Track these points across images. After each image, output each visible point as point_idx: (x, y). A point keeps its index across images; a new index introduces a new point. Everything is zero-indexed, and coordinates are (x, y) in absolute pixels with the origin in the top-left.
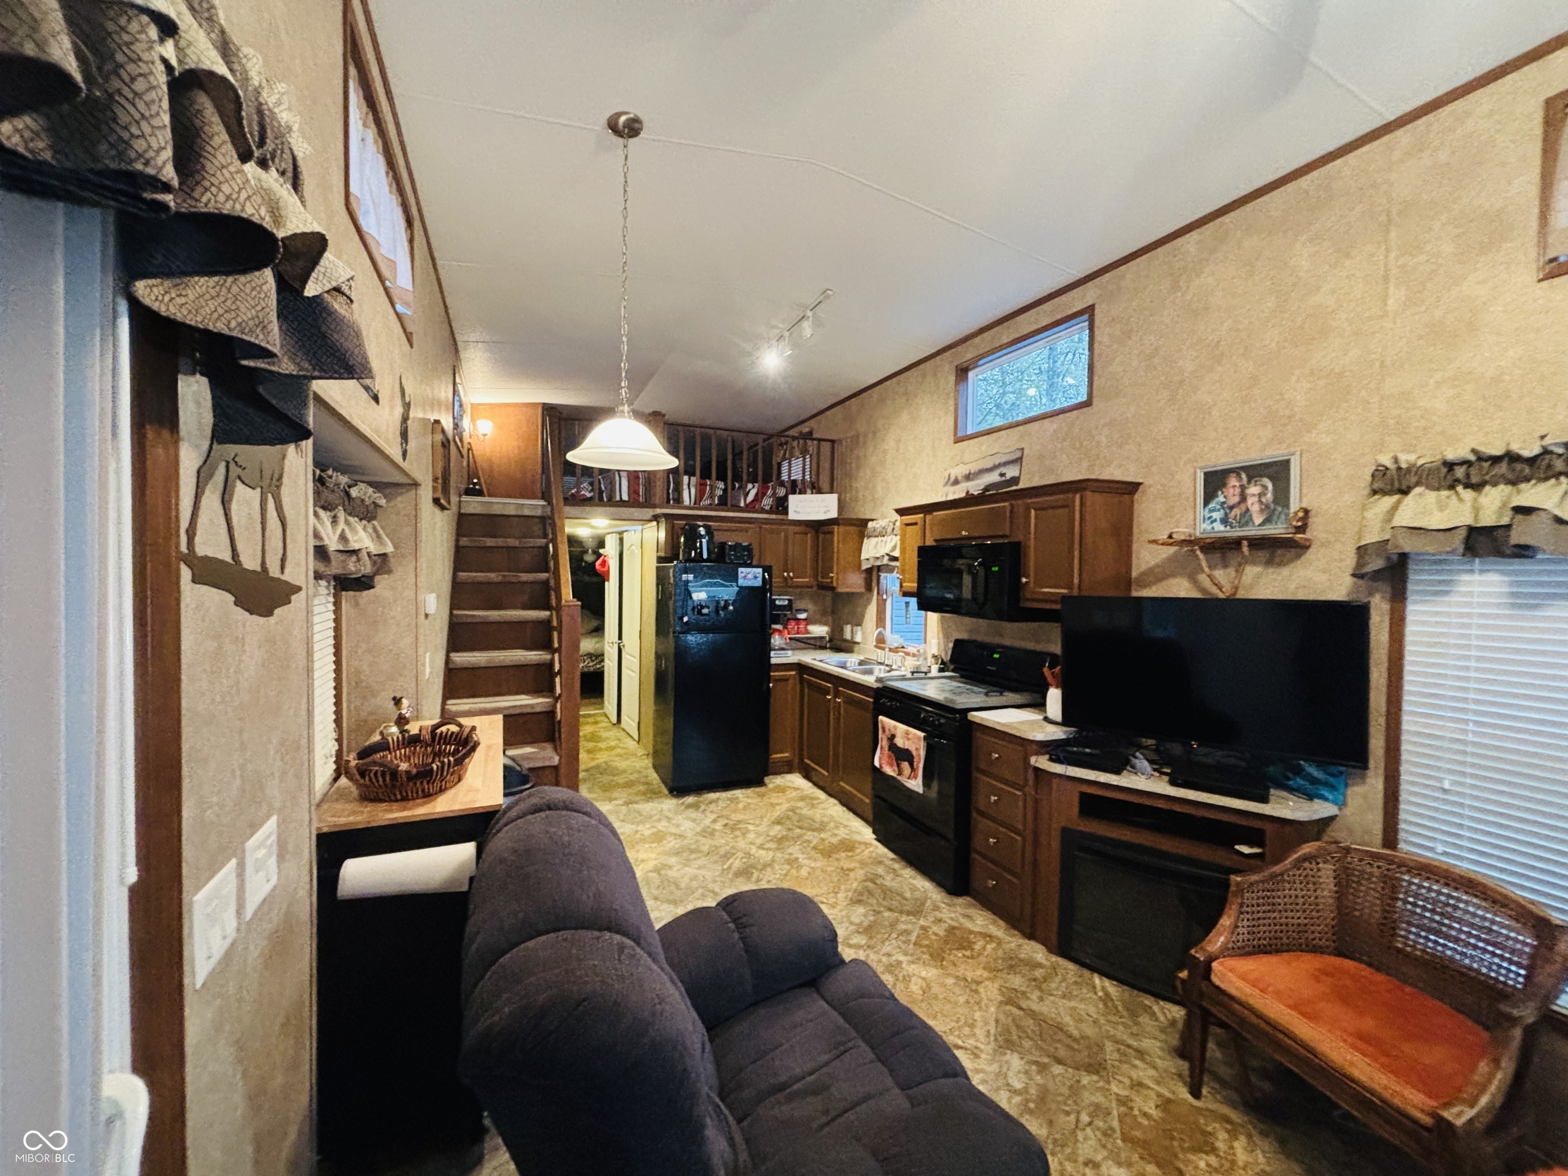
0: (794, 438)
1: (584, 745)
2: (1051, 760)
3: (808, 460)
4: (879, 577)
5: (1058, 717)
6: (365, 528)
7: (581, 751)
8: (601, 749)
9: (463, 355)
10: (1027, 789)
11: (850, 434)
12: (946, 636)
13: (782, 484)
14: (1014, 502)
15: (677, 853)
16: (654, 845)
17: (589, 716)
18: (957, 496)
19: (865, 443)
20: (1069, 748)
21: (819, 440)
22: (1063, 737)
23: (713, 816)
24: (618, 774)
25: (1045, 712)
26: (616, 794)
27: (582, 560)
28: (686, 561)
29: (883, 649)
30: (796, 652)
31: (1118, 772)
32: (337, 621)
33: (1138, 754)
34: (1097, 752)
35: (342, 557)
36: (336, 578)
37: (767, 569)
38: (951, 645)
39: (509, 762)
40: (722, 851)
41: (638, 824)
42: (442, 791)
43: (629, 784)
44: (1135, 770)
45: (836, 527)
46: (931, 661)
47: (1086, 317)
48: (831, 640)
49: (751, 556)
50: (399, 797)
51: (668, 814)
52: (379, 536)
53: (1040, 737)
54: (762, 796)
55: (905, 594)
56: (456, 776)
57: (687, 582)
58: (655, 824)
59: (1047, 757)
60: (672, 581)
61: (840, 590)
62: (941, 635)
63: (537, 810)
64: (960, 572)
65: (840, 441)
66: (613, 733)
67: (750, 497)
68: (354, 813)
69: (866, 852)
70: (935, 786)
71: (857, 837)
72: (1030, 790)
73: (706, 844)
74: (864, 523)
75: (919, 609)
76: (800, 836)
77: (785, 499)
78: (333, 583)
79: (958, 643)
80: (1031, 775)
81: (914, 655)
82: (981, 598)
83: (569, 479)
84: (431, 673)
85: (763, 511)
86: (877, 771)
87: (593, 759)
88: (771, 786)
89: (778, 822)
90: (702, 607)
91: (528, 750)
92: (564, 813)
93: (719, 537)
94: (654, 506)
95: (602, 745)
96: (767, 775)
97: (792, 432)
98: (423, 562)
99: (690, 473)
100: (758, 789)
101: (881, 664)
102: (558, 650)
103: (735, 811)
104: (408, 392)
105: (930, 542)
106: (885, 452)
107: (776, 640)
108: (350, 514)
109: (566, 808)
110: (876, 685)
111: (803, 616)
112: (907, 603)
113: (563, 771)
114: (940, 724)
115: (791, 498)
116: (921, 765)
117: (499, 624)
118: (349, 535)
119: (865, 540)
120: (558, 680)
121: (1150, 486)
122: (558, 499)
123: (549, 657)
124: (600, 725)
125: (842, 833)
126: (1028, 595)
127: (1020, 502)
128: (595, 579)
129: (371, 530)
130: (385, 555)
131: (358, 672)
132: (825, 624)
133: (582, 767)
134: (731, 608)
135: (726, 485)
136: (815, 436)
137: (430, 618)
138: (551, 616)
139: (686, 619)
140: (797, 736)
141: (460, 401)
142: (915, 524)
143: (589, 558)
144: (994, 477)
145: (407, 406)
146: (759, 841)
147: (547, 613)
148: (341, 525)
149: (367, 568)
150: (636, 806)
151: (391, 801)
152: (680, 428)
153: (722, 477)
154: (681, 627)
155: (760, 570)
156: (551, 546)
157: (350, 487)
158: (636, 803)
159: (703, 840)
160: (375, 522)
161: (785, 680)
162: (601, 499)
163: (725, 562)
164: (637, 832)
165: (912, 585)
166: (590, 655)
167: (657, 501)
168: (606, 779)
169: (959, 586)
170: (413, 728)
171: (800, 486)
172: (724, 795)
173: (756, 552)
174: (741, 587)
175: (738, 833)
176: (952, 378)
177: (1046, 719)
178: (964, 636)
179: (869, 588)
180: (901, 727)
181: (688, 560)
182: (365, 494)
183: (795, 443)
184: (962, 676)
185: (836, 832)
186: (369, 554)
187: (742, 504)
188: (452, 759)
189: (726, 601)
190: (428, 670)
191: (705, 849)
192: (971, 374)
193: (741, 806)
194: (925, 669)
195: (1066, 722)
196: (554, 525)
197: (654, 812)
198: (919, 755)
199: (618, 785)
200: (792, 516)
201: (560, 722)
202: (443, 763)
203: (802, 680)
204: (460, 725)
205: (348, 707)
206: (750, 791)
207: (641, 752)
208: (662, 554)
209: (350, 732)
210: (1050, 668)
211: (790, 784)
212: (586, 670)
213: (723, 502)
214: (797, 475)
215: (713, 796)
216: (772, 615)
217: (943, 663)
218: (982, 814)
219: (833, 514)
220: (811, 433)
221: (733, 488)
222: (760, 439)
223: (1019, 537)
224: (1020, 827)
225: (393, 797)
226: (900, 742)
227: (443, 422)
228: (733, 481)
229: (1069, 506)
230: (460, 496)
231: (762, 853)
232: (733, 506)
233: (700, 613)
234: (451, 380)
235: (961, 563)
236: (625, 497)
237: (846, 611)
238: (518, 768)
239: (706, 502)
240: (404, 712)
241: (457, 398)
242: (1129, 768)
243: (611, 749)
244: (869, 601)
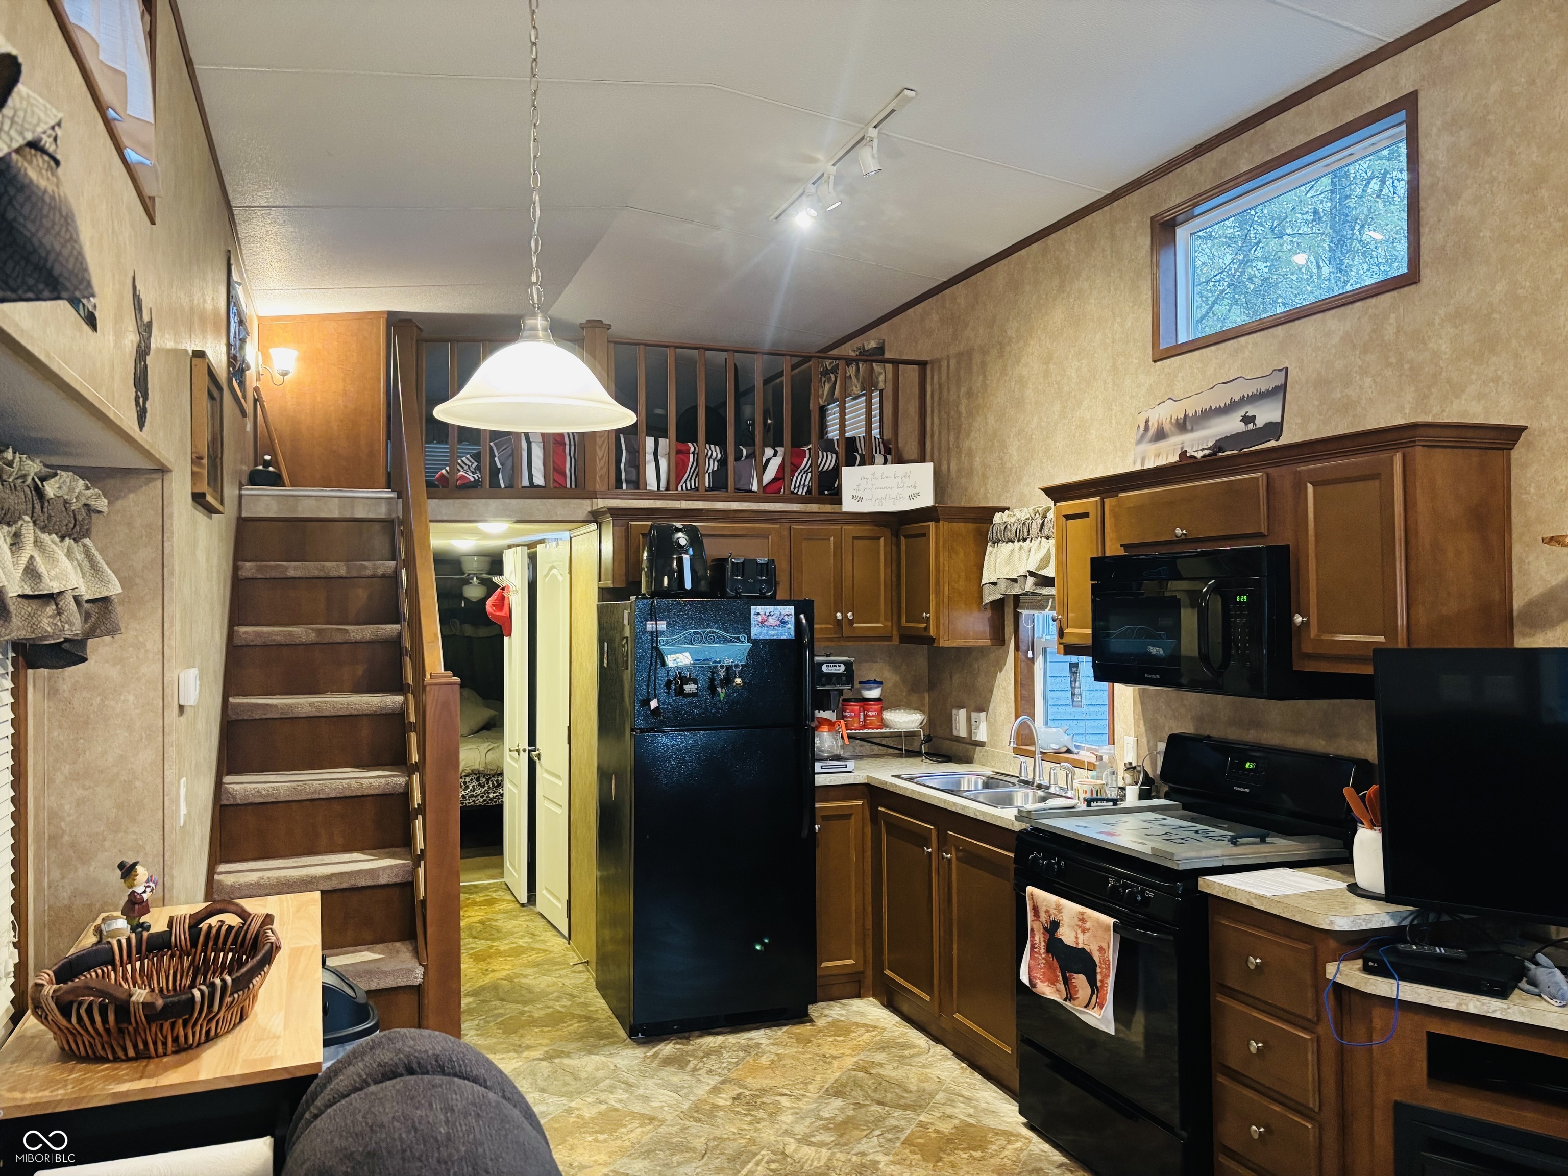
0: (849, 361)
1: (468, 945)
2: (1367, 969)
3: (876, 400)
4: (1017, 616)
5: (1380, 888)
6: (69, 554)
7: (464, 957)
8: (499, 953)
9: (243, 230)
10: (1320, 1029)
11: (953, 351)
12: (1152, 727)
13: (828, 446)
14: (1270, 470)
15: (647, 1153)
16: (601, 1137)
17: (476, 889)
18: (1162, 462)
19: (983, 364)
20: (1401, 947)
21: (896, 363)
22: (1390, 923)
23: (713, 1081)
24: (532, 1002)
25: (1352, 873)
26: (528, 1040)
27: (461, 596)
28: (653, 595)
29: (1031, 755)
30: (863, 763)
31: (1502, 993)
32: (19, 723)
33: (1541, 957)
34: (1460, 953)
35: (29, 607)
36: (17, 646)
37: (804, 607)
38: (1162, 746)
39: (332, 980)
40: (731, 1148)
41: (570, 1095)
42: (209, 1038)
43: (555, 1020)
44: (1536, 989)
45: (932, 524)
46: (1123, 777)
47: (1402, 115)
48: (928, 739)
49: (772, 583)
50: (131, 1053)
51: (625, 1076)
52: (94, 566)
53: (1342, 924)
54: (805, 1041)
55: (1070, 650)
56: (236, 1010)
57: (656, 633)
58: (603, 1096)
59: (1360, 962)
60: (627, 633)
61: (943, 643)
62: (1142, 728)
63: (388, 1074)
64: (1174, 605)
65: (937, 362)
66: (523, 921)
67: (770, 474)
68: (49, 1083)
69: (1009, 1151)
70: (1139, 1019)
71: (989, 1121)
72: (1327, 1028)
73: (700, 1134)
74: (985, 515)
75: (1097, 679)
76: (878, 1121)
77: (835, 473)
78: (11, 655)
79: (1174, 741)
80: (1329, 1002)
81: (1091, 767)
82: (1217, 655)
83: (436, 448)
84: (189, 815)
85: (793, 498)
86: (1026, 993)
87: (485, 972)
88: (821, 1023)
89: (837, 1091)
90: (685, 681)
91: (365, 956)
92: (438, 1079)
93: (713, 549)
94: (593, 495)
95: (503, 946)
96: (815, 1002)
97: (849, 350)
98: (174, 610)
99: (657, 429)
100: (798, 1029)
101: (1026, 783)
102: (418, 768)
103: (755, 1070)
104: (147, 302)
105: (1113, 549)
106: (1022, 382)
107: (825, 741)
108: (43, 529)
109: (441, 1070)
110: (1018, 826)
111: (874, 693)
112: (1074, 667)
113: (432, 997)
114: (1146, 900)
115: (847, 473)
116: (1111, 981)
117: (314, 720)
118: (41, 566)
119: (989, 549)
120: (419, 823)
121: (1543, 433)
122: (415, 486)
123: (402, 780)
124: (497, 907)
125: (961, 1112)
126: (1307, 648)
127: (1282, 470)
128: (483, 632)
129: (80, 556)
130: (105, 600)
131: (54, 815)
132: (918, 709)
133: (466, 986)
134: (738, 681)
135: (724, 452)
136: (888, 355)
137: (188, 712)
138: (406, 701)
139: (654, 704)
140: (869, 925)
141: (239, 314)
142: (1086, 515)
143: (473, 592)
144: (1232, 425)
145: (145, 330)
146: (801, 1129)
147: (399, 699)
148: (29, 549)
149: (74, 626)
150: (566, 1061)
151: (116, 1059)
152: (640, 351)
153: (716, 436)
154: (646, 718)
155: (791, 609)
156: (404, 571)
157: (43, 479)
158: (568, 1055)
159: (694, 1127)
160: (87, 541)
161: (845, 816)
162: (495, 484)
163: (724, 595)
164: (569, 1111)
165: (1082, 632)
166: (477, 775)
167: (599, 486)
168: (511, 1009)
169: (1175, 631)
170: (157, 921)
171: (861, 448)
172: (732, 1039)
173: (782, 577)
174: (756, 643)
175: (761, 1114)
176: (1145, 241)
177: (1354, 888)
178: (1186, 727)
179: (999, 638)
180: (1070, 909)
181: (658, 593)
182: (71, 490)
183: (851, 371)
184: (1185, 808)
185: (949, 1111)
186: (77, 599)
187: (755, 487)
188: (228, 979)
189: (728, 668)
190: (183, 810)
191: (699, 1144)
192: (1181, 233)
193: (764, 1060)
194: (1113, 794)
195: (1393, 894)
196: (408, 536)
197: (600, 1074)
198: (1106, 962)
199: (533, 1022)
200: (849, 505)
201: (423, 902)
202: (212, 985)
203: (875, 817)
204: (243, 914)
205: (38, 882)
206: (781, 1033)
207: (573, 958)
208: (609, 584)
209: (39, 927)
210: (1358, 788)
211: (858, 1020)
212: (469, 802)
213: (719, 484)
214: (855, 430)
215: (711, 1041)
216: (815, 692)
217: (1147, 780)
218: (1236, 1076)
219: (927, 500)
220: (880, 349)
221: (738, 458)
222: (785, 364)
223: (1284, 537)
224: (1312, 1102)
225: (121, 1054)
226: (1067, 935)
227: (210, 354)
228: (738, 444)
229: (1379, 475)
230: (241, 486)
231: (807, 1152)
232: (737, 490)
233: (680, 692)
234: (224, 277)
235: (1177, 587)
236: (539, 480)
237: (957, 679)
238: (352, 994)
239: (689, 484)
240: (139, 889)
241: (233, 309)
242: (1523, 984)
243: (518, 952)
244: (1000, 665)
